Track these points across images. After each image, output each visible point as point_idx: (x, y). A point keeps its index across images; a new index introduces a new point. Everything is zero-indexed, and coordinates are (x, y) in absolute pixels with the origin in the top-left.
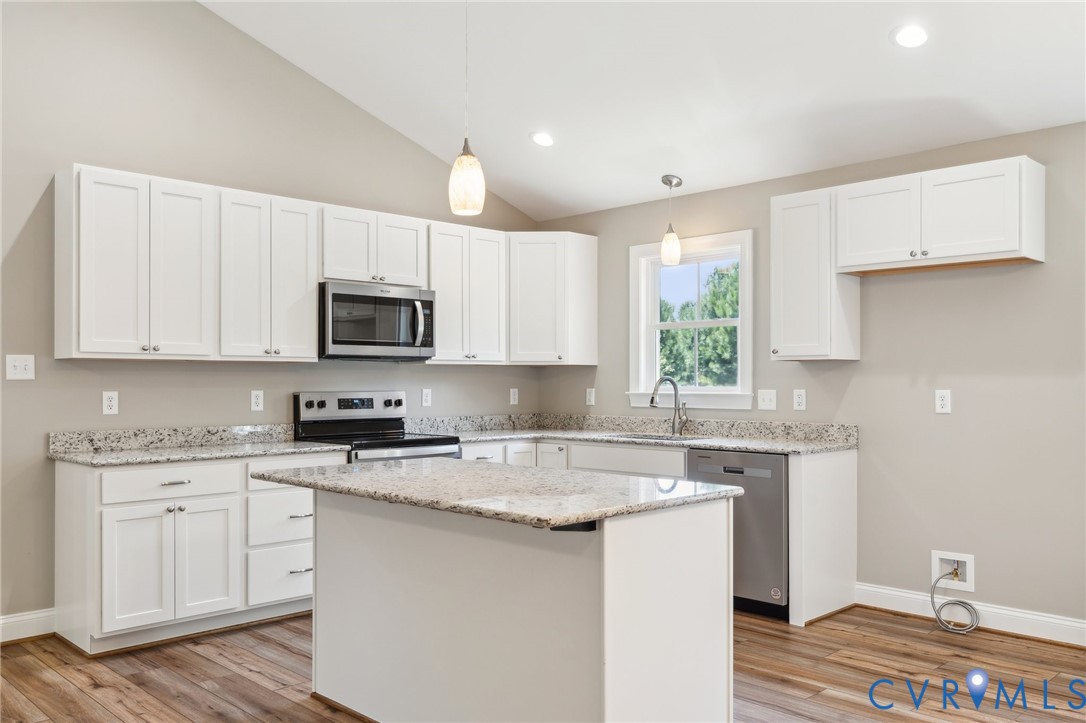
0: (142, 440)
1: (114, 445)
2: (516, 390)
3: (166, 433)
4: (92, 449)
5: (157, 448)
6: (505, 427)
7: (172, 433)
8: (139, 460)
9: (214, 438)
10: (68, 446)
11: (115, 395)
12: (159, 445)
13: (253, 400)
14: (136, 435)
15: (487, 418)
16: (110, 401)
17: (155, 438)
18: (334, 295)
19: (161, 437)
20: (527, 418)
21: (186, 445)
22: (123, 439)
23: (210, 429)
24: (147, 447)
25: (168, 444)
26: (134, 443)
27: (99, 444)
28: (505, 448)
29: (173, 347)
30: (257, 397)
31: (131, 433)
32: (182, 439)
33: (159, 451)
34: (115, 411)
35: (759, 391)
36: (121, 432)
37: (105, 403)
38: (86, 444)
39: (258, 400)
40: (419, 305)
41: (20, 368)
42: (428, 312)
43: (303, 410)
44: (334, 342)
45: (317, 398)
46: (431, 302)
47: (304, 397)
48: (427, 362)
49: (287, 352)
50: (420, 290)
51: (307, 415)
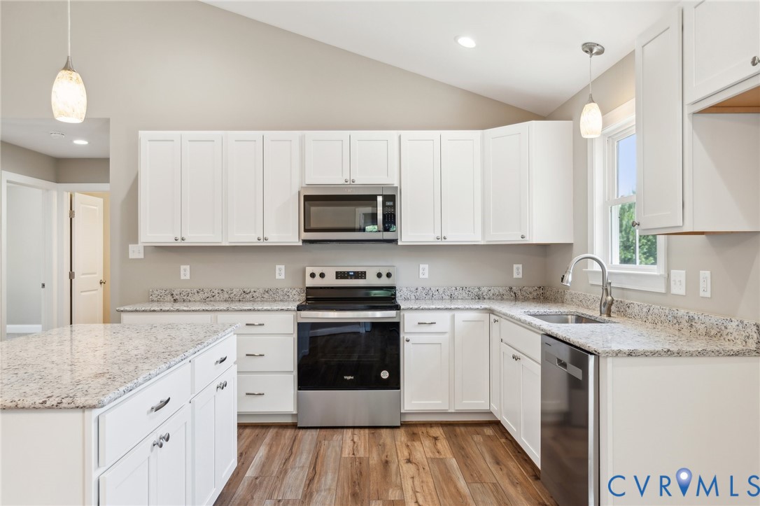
0: (201, 295)
1: (185, 298)
2: (520, 266)
3: (216, 292)
4: (172, 299)
5: (211, 301)
6: (505, 297)
7: (220, 292)
8: (143, 309)
9: (248, 296)
10: (159, 297)
11: (188, 267)
12: (212, 299)
13: (277, 272)
14: (198, 292)
15: (485, 289)
16: (185, 272)
17: (209, 295)
18: (305, 196)
19: (213, 294)
20: (531, 290)
21: (230, 300)
22: (190, 295)
23: (245, 290)
24: (205, 301)
25: (218, 299)
26: (197, 297)
27: (177, 297)
28: (453, 317)
29: (194, 237)
30: (280, 270)
31: (195, 291)
32: (226, 296)
33: (212, 303)
34: (188, 277)
35: (672, 271)
36: (189, 290)
37: (182, 272)
38: (171, 297)
39: (280, 272)
40: (380, 199)
41: (136, 252)
42: (391, 203)
43: (308, 279)
44: (306, 230)
45: (317, 271)
46: (394, 196)
47: (309, 270)
48: (399, 244)
49: (275, 238)
50: (383, 187)
51: (310, 282)
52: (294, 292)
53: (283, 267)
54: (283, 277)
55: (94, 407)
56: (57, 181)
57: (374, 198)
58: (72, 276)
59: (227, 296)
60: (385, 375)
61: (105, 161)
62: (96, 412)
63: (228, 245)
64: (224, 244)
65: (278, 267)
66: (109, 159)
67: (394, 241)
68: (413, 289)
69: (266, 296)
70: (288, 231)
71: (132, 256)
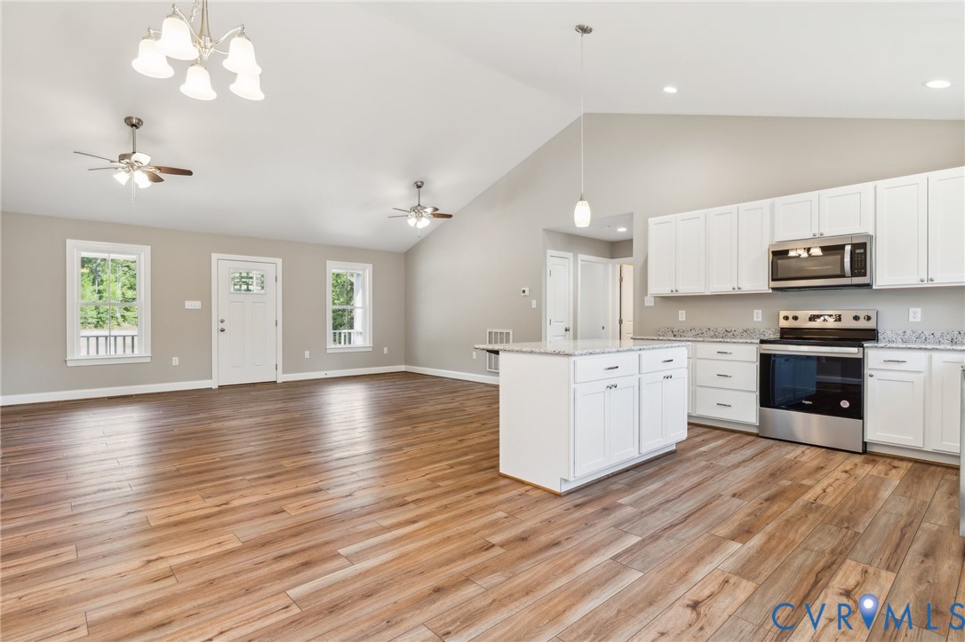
0: (694, 332)
1: (682, 333)
3: (705, 330)
4: (673, 334)
5: (701, 336)
7: (707, 330)
10: (664, 333)
11: (684, 312)
13: (755, 315)
14: (691, 330)
16: (682, 315)
18: (773, 252)
22: (685, 332)
23: (727, 330)
24: (696, 336)
25: (706, 334)
26: (690, 334)
27: (676, 333)
28: (930, 356)
29: (685, 289)
31: (689, 329)
34: (684, 319)
36: (685, 329)
37: (680, 316)
39: (758, 315)
40: (848, 248)
41: (649, 302)
42: (862, 251)
43: (782, 320)
44: (773, 280)
45: (790, 314)
46: (865, 243)
47: (783, 313)
48: (874, 288)
49: (747, 287)
50: (852, 236)
51: (784, 324)
52: (770, 332)
53: (760, 311)
54: (760, 319)
55: (571, 355)
56: (612, 258)
57: (842, 247)
58: (621, 322)
59: (713, 334)
60: (845, 404)
61: (630, 241)
62: (573, 359)
63: (709, 294)
64: (708, 293)
65: (755, 311)
66: (632, 240)
67: (868, 286)
68: (901, 332)
69: (745, 334)
70: (760, 281)
71: (646, 304)
